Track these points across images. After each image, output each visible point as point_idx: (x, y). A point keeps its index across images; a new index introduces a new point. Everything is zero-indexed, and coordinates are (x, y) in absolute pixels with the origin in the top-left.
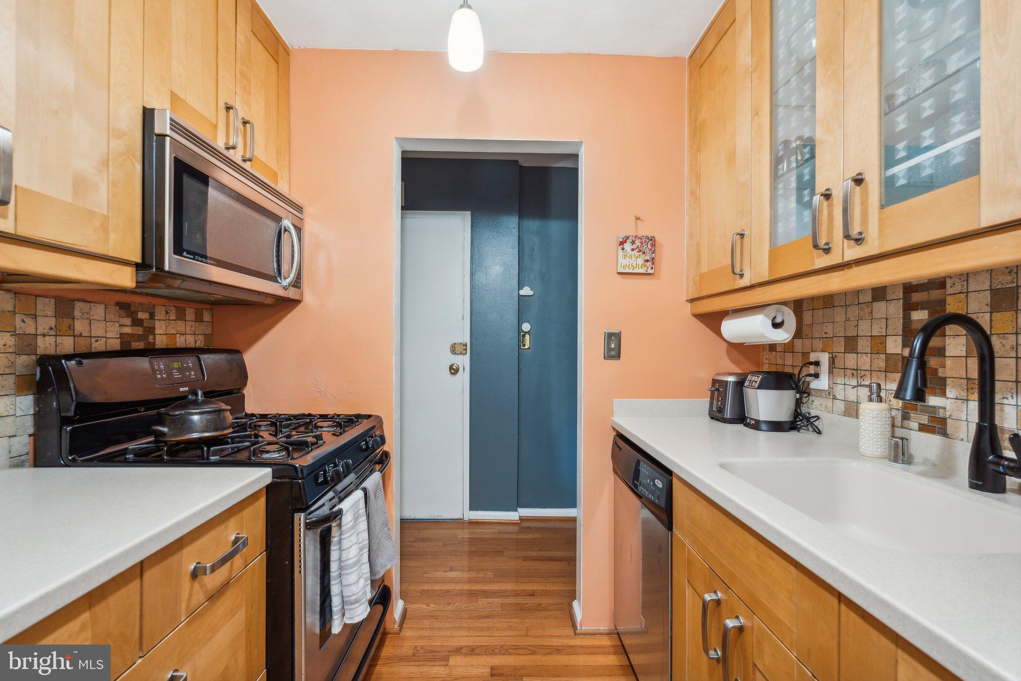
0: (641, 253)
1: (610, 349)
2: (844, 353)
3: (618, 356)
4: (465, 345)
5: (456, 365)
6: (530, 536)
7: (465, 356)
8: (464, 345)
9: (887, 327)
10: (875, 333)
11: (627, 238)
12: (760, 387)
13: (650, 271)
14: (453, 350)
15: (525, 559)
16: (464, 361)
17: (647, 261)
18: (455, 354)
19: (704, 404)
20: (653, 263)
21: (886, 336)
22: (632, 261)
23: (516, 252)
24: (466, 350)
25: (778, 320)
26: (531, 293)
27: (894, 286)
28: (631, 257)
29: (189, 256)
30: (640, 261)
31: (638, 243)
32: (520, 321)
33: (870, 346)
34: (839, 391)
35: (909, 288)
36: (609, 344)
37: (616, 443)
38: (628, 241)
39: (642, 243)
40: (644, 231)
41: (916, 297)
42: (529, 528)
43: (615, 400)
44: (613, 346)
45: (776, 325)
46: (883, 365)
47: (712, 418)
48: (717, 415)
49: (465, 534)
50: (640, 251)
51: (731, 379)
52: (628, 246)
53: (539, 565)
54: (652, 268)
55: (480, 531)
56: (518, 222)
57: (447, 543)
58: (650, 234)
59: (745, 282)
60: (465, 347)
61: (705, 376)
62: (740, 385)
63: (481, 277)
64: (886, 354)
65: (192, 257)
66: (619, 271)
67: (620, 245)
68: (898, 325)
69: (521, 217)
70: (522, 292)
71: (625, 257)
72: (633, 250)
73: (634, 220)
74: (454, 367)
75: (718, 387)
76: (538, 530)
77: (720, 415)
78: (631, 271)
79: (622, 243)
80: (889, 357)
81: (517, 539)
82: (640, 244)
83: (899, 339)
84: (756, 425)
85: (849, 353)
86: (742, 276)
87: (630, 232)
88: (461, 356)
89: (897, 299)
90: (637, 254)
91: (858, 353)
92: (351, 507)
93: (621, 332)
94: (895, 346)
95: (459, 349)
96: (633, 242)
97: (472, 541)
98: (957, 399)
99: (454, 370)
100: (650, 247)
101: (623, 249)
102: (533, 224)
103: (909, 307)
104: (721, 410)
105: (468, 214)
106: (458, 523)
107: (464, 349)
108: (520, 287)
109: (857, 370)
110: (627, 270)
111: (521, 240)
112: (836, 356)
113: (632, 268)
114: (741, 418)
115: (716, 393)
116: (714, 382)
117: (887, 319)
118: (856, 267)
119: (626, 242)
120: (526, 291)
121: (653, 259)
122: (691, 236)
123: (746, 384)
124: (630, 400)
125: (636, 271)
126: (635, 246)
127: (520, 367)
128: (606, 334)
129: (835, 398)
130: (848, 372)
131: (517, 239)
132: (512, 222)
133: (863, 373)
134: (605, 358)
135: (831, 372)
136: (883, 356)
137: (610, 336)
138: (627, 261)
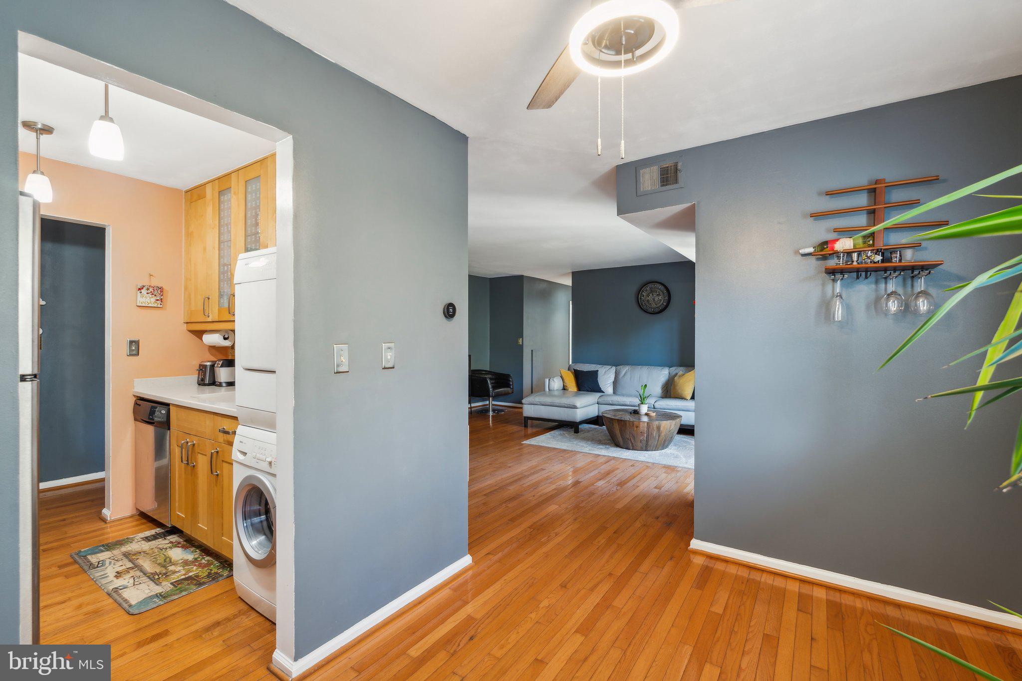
0: (153, 296)
1: (131, 350)
3: (138, 354)
11: (144, 286)
12: (221, 367)
13: (159, 306)
17: (158, 300)
19: (195, 378)
20: (161, 302)
22: (147, 299)
25: (226, 336)
28: (146, 297)
30: (153, 300)
31: (151, 289)
36: (130, 347)
38: (144, 288)
39: (154, 290)
40: (155, 282)
43: (136, 380)
44: (134, 348)
45: (225, 339)
47: (199, 385)
48: (201, 383)
50: (153, 294)
51: (209, 364)
52: (144, 291)
54: (161, 304)
58: (160, 286)
59: (210, 319)
61: (196, 363)
62: (212, 366)
66: (138, 305)
67: (138, 290)
71: (142, 297)
72: (148, 293)
73: (148, 276)
75: (202, 369)
77: (202, 382)
78: (146, 305)
79: (140, 289)
82: (153, 291)
84: (220, 385)
86: (209, 316)
87: (146, 283)
90: (151, 296)
93: (139, 340)
96: (148, 289)
100: (159, 293)
101: (141, 292)
104: (203, 380)
110: (144, 305)
113: (147, 303)
114: (214, 383)
115: (201, 371)
116: (200, 365)
119: (142, 289)
121: (162, 299)
122: (186, 289)
123: (216, 365)
125: (150, 305)
126: (149, 291)
128: (129, 341)
134: (128, 355)
137: (131, 342)
138: (143, 300)
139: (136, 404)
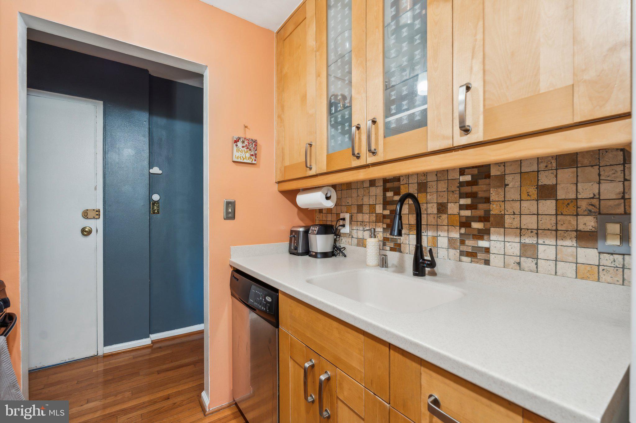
0: (248, 150)
1: (227, 213)
2: (357, 213)
3: (233, 218)
4: (99, 211)
5: (88, 228)
6: (163, 353)
7: (98, 220)
8: (97, 211)
9: (376, 200)
10: (371, 203)
11: (240, 138)
12: (317, 234)
13: (254, 162)
14: (86, 215)
15: (159, 372)
16: (98, 225)
17: (252, 155)
18: (87, 218)
19: (286, 245)
20: (256, 157)
21: (376, 204)
22: (242, 154)
23: (147, 140)
24: (100, 215)
25: (329, 195)
26: (160, 172)
27: (379, 179)
28: (242, 152)
30: (248, 155)
31: (246, 143)
32: (151, 192)
33: (368, 209)
34: (354, 234)
35: (386, 181)
36: (227, 209)
38: (240, 140)
39: (249, 143)
40: (250, 135)
41: (388, 185)
42: (160, 348)
43: (232, 247)
44: (230, 210)
45: (328, 198)
46: (374, 219)
47: (291, 253)
48: (293, 252)
49: (101, 367)
50: (248, 148)
51: (301, 229)
52: (240, 144)
53: (170, 374)
54: (255, 160)
55: (114, 362)
56: (148, 117)
57: (82, 380)
58: (254, 138)
59: (313, 172)
60: (98, 213)
61: (285, 228)
62: (306, 232)
64: (376, 213)
66: (234, 160)
67: (234, 143)
68: (381, 199)
69: (151, 113)
70: (152, 171)
71: (238, 151)
72: (243, 147)
73: (243, 127)
74: (87, 230)
75: (294, 234)
76: (168, 347)
77: (296, 251)
78: (242, 161)
79: (236, 142)
80: (377, 215)
81: (150, 359)
82: (247, 144)
83: (381, 206)
84: (315, 256)
85: (359, 213)
86: (311, 169)
87: (241, 135)
88: (93, 221)
89: (380, 186)
90: (246, 150)
91: (363, 213)
93: (235, 201)
94: (379, 209)
95: (90, 215)
96: (243, 142)
98: (405, 234)
99: (86, 232)
100: (254, 147)
101: (237, 146)
102: (161, 121)
103: (385, 190)
104: (296, 248)
105: (102, 102)
107: (97, 215)
108: (151, 167)
109: (363, 222)
110: (239, 160)
111: (150, 131)
112: (353, 215)
113: (243, 159)
114: (307, 252)
115: (293, 238)
116: (292, 232)
117: (376, 196)
118: (372, 167)
119: (238, 141)
120: (156, 170)
121: (256, 154)
122: (278, 143)
123: (310, 232)
125: (245, 161)
126: (244, 145)
127: (151, 227)
128: (225, 202)
129: (352, 237)
130: (359, 223)
131: (147, 130)
132: (143, 117)
133: (365, 224)
134: (224, 219)
135: (350, 223)
136: (374, 214)
137: (228, 203)
138: (239, 154)
139: (233, 276)
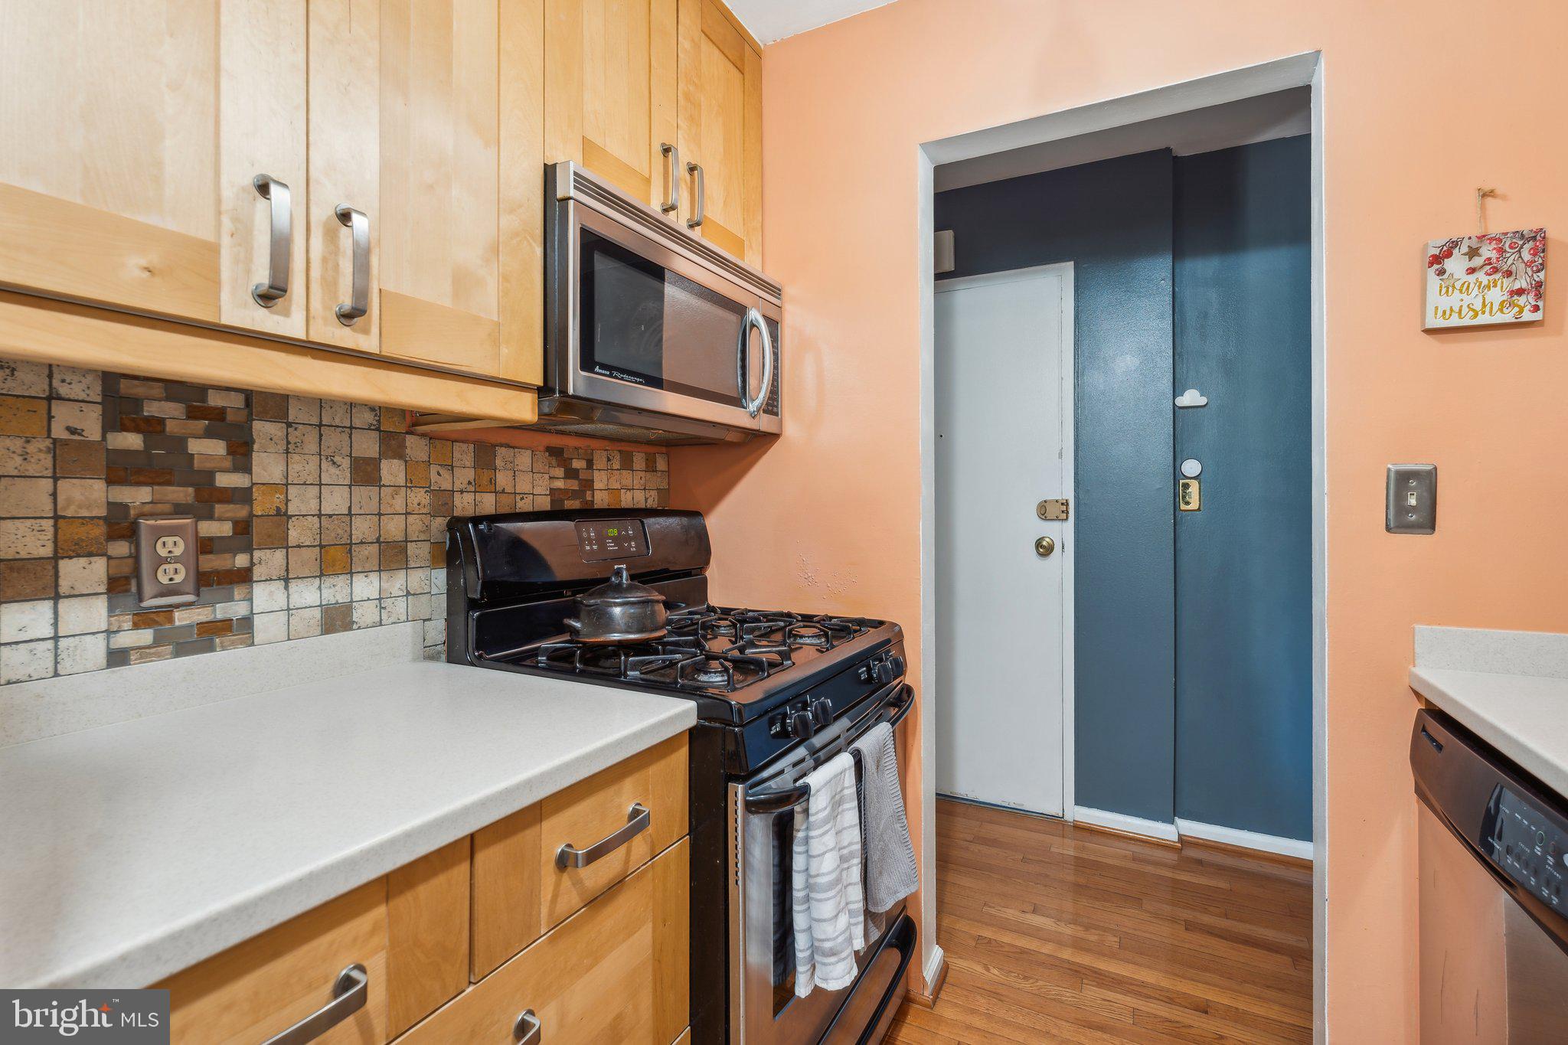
0: (1498, 276)
1: (1402, 509)
3: (1429, 524)
4: (1067, 504)
5: (1047, 540)
6: (1203, 881)
7: (1065, 524)
8: (1062, 504)
11: (1455, 244)
13: (1528, 317)
14: (1043, 511)
15: (1189, 926)
16: (1063, 533)
17: (1520, 292)
18: (1046, 519)
20: (1539, 296)
22: (1470, 298)
23: (1167, 324)
24: (1068, 513)
26: (1203, 401)
28: (1466, 289)
29: (603, 372)
30: (1499, 294)
31: (1489, 252)
32: (1179, 456)
36: (1401, 496)
37: (1424, 730)
38: (1456, 251)
39: (1501, 251)
40: (1509, 219)
42: (1200, 862)
43: (1420, 628)
44: (1412, 501)
49: (1068, 848)
50: (1496, 270)
52: (1456, 265)
53: (1222, 948)
54: (1536, 308)
55: (1096, 850)
56: (1171, 267)
57: (1031, 857)
58: (1530, 225)
60: (1064, 508)
63: (1096, 380)
65: (608, 373)
66: (1429, 325)
67: (1431, 264)
69: (1178, 255)
70: (1182, 401)
71: (1448, 290)
72: (1472, 271)
73: (1473, 199)
74: (1044, 543)
76: (1220, 870)
78: (1467, 322)
79: (1436, 260)
81: (1174, 880)
82: (1496, 255)
87: (1467, 228)
88: (1057, 525)
90: (1485, 279)
92: (826, 784)
93: (1436, 468)
95: (1053, 511)
96: (1473, 253)
97: (1081, 864)
99: (1044, 549)
100: (1528, 258)
101: (1441, 272)
102: (1203, 268)
105: (1068, 268)
106: (1054, 822)
107: (1063, 512)
108: (1177, 390)
110: (1454, 321)
111: (1178, 301)
113: (1471, 313)
119: (1449, 254)
120: (1191, 398)
121: (1540, 285)
124: (1464, 629)
125: (1484, 320)
126: (1479, 262)
127: (1178, 545)
128: (1392, 475)
131: (1169, 299)
132: (1157, 271)
134: (1388, 529)
137: (1403, 479)
138: (1455, 299)
139: (1422, 729)
